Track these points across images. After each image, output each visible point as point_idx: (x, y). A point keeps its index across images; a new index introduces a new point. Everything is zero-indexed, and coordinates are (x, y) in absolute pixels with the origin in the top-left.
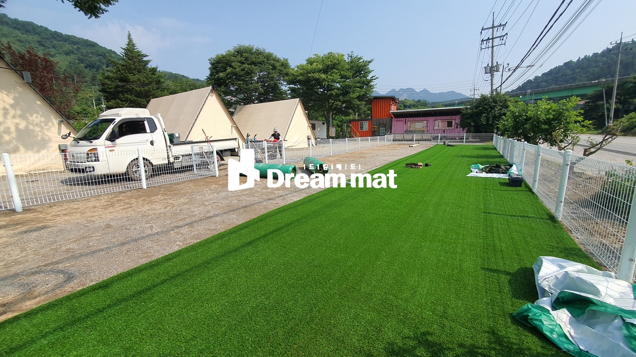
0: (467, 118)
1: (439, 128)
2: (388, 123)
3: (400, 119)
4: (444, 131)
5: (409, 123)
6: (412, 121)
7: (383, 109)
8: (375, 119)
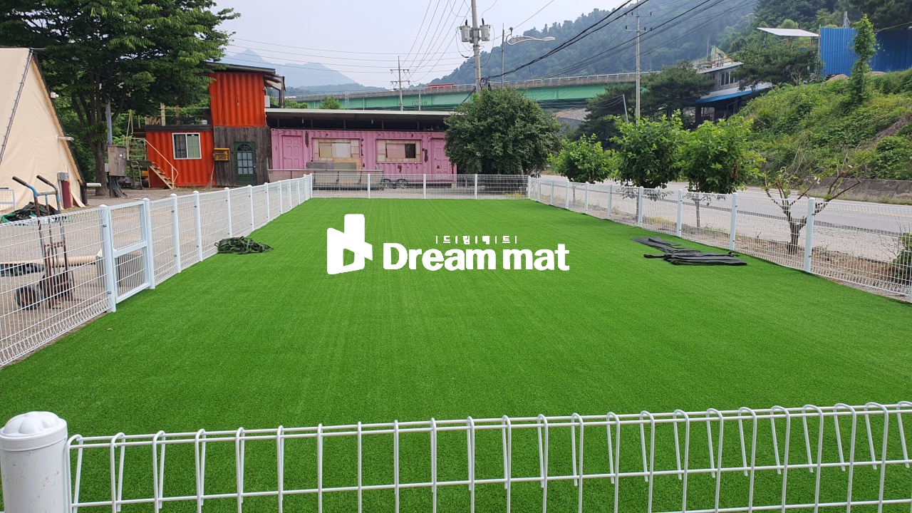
0: (466, 141)
1: (388, 160)
2: (259, 140)
3: (293, 132)
4: (400, 168)
5: (316, 142)
6: (325, 139)
7: (245, 102)
8: (222, 128)
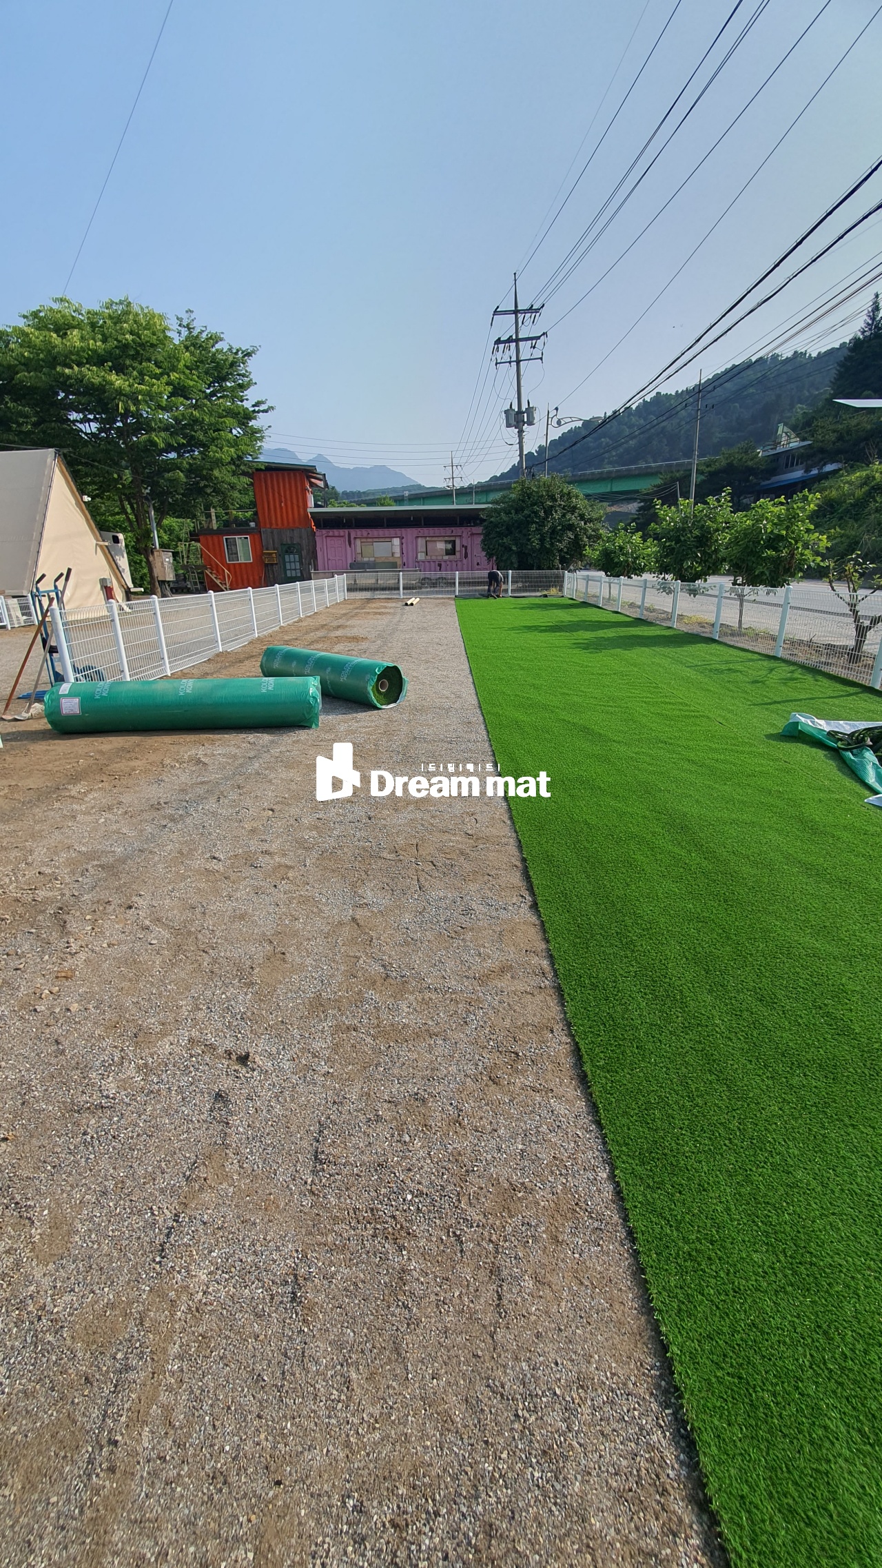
1: (428, 558)
2: (304, 542)
3: (336, 532)
4: (440, 565)
5: (358, 542)
6: (367, 538)
7: (289, 503)
8: (269, 530)
